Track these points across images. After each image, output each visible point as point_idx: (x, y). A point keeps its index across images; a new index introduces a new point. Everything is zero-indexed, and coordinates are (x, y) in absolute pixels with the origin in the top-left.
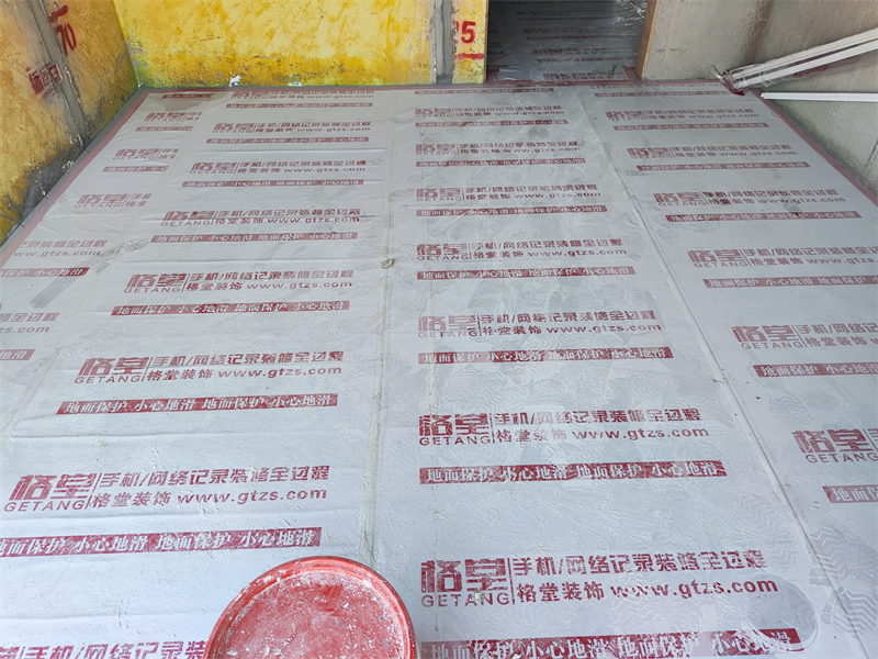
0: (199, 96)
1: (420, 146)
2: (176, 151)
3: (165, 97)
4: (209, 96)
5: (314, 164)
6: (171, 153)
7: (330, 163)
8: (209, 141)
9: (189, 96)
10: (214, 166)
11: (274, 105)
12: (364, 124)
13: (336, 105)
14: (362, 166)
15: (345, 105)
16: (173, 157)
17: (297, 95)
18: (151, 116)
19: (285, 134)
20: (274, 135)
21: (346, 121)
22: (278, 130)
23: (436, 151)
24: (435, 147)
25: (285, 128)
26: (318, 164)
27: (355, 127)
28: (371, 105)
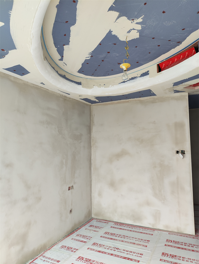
0: (105, 222)
1: (164, 253)
2: (91, 238)
3: (97, 221)
4: (108, 223)
5: (127, 251)
6: (90, 238)
7: (131, 252)
8: (101, 237)
9: (103, 222)
10: (99, 245)
11: (123, 229)
12: (148, 241)
13: (141, 233)
14: (141, 256)
15: (144, 233)
16: (90, 239)
17: (131, 227)
18: (91, 226)
19: (123, 239)
20: (119, 238)
21: (142, 239)
22: (121, 237)
23: (169, 257)
24: (169, 255)
25: (123, 237)
26: (128, 251)
27: (144, 241)
28: (152, 235)
